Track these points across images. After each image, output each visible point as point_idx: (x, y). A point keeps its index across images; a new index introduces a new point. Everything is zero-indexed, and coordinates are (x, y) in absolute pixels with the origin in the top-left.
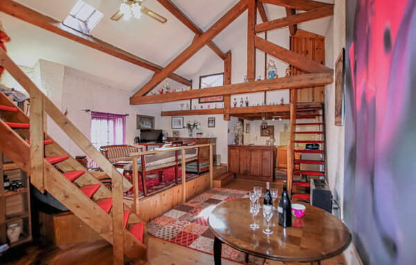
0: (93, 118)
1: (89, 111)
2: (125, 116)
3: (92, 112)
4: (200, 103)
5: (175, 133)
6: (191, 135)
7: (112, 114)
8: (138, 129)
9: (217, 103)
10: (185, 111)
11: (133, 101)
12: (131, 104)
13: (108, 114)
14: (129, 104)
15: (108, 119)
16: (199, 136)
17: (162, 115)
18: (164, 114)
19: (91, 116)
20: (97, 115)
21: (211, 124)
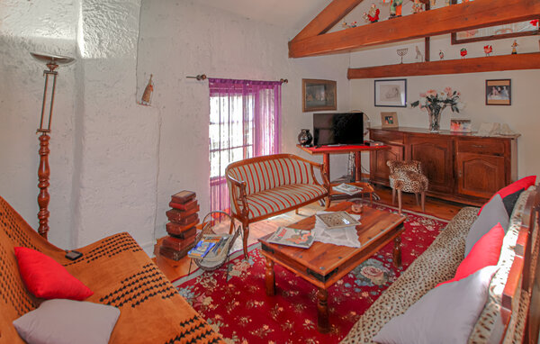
0: (212, 93)
1: (203, 77)
2: (280, 83)
3: (210, 80)
4: (454, 42)
5: (387, 118)
6: (436, 126)
7: (254, 82)
8: (306, 110)
9: (518, 39)
10: (411, 65)
11: (297, 48)
12: (291, 55)
13: (245, 82)
14: (287, 56)
15: (245, 93)
16: (461, 129)
17: (349, 78)
18: (354, 74)
19: (208, 90)
20: (223, 86)
21: (495, 98)
